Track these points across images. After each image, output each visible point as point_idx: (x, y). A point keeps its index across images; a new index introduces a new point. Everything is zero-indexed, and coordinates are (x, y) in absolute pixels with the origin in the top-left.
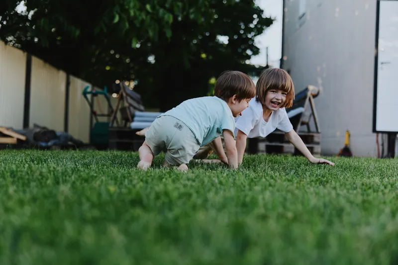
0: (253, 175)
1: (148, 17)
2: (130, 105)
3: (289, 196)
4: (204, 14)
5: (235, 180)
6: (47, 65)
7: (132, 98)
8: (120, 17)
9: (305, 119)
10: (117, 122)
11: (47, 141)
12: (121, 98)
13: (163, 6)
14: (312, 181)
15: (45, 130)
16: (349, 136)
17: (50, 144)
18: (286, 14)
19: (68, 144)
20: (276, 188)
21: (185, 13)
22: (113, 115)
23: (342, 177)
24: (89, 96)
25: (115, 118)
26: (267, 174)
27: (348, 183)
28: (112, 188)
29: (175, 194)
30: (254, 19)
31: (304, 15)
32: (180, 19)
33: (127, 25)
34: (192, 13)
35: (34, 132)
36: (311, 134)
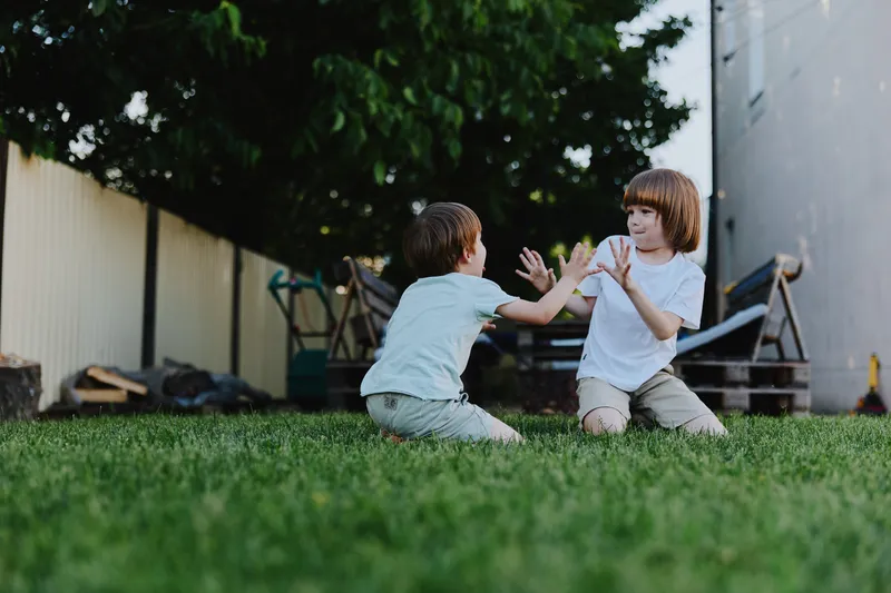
0: (646, 461)
1: (409, 115)
2: (374, 309)
3: (728, 509)
4: (533, 104)
5: (603, 473)
6: (193, 229)
7: (377, 294)
8: (348, 119)
9: (771, 330)
10: (346, 349)
11: (192, 396)
12: (353, 293)
13: (441, 91)
14: (787, 473)
15: (190, 371)
16: (878, 366)
17: (198, 401)
18: (719, 97)
19: (237, 400)
20: (697, 492)
21: (490, 103)
22: (336, 334)
23: (858, 461)
24: (284, 293)
25: (341, 338)
26: (681, 459)
27: (871, 476)
28: (321, 498)
29: (462, 509)
30: (646, 109)
31: (759, 96)
32: (479, 116)
33: (363, 134)
34: (506, 102)
35: (165, 374)
36: (786, 365)
